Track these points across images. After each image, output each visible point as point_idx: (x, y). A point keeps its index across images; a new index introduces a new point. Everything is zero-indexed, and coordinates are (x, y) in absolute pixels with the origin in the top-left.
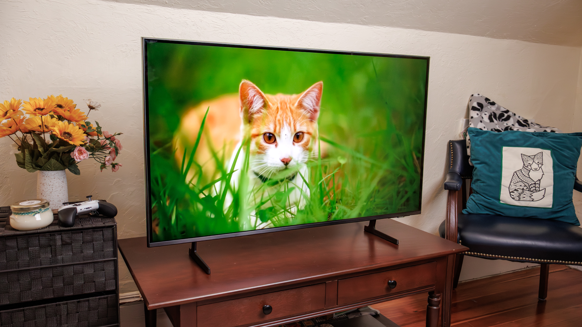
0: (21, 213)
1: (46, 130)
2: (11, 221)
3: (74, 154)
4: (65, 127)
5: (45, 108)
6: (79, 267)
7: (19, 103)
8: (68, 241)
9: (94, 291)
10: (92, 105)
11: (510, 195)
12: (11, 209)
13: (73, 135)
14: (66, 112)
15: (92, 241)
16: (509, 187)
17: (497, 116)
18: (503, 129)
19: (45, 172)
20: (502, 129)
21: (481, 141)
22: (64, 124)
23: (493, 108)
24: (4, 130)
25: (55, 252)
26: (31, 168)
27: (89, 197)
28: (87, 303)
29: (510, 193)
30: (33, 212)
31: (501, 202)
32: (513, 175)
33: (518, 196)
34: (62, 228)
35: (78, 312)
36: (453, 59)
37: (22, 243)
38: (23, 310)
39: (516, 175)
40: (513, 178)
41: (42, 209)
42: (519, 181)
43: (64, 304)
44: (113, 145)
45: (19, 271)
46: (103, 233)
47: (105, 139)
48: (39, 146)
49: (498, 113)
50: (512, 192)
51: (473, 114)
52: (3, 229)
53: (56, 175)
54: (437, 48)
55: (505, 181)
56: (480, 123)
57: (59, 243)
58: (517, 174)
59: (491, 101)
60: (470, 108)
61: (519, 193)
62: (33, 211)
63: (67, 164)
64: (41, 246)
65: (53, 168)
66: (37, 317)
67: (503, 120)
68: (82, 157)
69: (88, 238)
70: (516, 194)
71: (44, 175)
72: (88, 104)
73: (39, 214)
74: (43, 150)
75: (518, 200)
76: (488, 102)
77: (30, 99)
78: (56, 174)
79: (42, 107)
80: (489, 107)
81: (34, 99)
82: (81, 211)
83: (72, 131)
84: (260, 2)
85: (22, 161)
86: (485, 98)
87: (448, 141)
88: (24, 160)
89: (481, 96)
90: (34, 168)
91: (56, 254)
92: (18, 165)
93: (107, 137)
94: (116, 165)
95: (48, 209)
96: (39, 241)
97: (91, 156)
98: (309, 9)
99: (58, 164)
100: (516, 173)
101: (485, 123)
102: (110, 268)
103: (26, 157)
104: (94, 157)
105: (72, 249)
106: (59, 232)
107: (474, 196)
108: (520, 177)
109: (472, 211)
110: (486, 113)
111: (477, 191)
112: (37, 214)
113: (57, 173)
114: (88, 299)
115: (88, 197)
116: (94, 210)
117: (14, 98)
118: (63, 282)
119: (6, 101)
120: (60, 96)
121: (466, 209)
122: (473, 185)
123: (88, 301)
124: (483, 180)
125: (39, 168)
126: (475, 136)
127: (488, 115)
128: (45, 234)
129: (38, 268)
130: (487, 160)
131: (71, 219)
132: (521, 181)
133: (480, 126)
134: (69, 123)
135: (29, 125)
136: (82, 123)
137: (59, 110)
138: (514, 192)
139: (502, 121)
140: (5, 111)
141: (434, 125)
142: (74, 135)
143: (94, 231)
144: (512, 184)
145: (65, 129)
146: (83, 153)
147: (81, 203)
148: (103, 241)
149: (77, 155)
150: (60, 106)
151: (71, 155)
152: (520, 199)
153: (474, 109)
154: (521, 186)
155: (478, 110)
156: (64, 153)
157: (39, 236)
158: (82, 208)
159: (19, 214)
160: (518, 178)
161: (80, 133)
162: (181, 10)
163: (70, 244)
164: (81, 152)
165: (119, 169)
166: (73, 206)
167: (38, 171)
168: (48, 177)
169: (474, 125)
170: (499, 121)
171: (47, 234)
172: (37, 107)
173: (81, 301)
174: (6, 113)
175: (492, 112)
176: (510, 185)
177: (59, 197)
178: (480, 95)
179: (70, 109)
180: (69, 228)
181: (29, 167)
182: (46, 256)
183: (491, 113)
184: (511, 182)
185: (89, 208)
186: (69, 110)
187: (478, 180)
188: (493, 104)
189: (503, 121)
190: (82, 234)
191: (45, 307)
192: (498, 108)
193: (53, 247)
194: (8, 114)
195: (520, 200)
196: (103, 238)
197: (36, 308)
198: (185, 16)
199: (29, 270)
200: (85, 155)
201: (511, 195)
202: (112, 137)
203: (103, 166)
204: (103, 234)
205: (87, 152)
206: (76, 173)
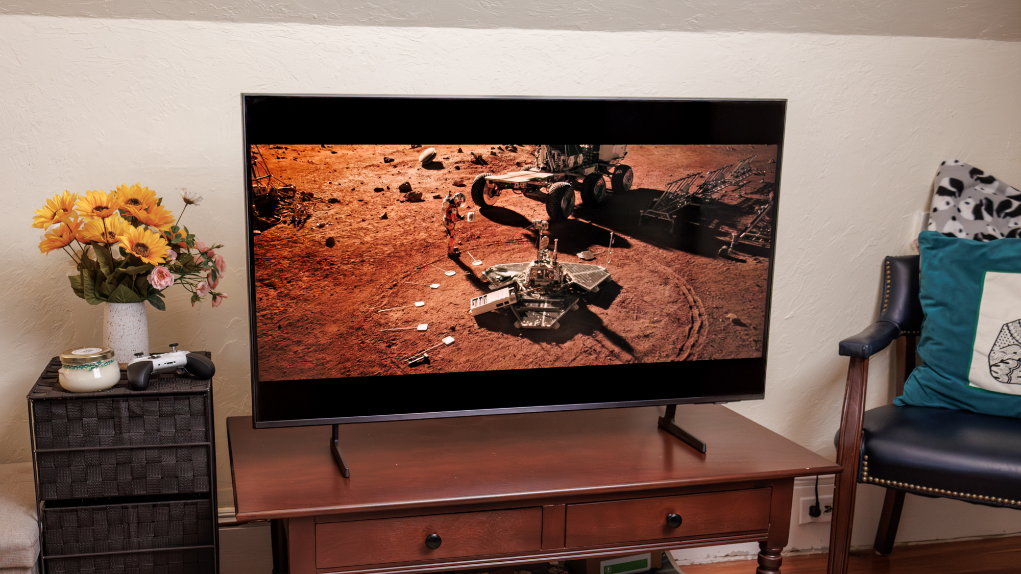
0: (72, 366)
1: (111, 240)
2: (61, 377)
3: (152, 278)
4: (139, 234)
5: (109, 206)
6: (153, 454)
7: (74, 199)
8: (138, 412)
9: (176, 491)
10: (189, 197)
11: (991, 371)
12: (61, 359)
13: (150, 247)
14: (142, 211)
15: (173, 415)
16: (989, 355)
17: (995, 206)
18: (1006, 233)
19: (113, 304)
20: (1002, 235)
21: (941, 260)
22: (138, 231)
23: (988, 191)
24: (53, 241)
25: (121, 428)
26: (93, 298)
27: (174, 346)
28: (167, 508)
29: (990, 367)
30: (88, 366)
31: (971, 384)
32: (1001, 331)
33: (1007, 375)
34: (128, 392)
35: (154, 522)
36: (899, 89)
37: (73, 411)
38: (76, 510)
39: (1007, 332)
40: (1000, 336)
41: (102, 361)
42: (1012, 344)
43: (134, 507)
44: (210, 264)
45: (70, 452)
46: (189, 402)
47: (200, 255)
48: (101, 264)
49: (997, 201)
50: (995, 365)
51: (940, 202)
52: (50, 389)
53: (129, 309)
54: (860, 68)
55: (983, 342)
56: (951, 222)
57: (125, 413)
58: (1008, 329)
59: (986, 175)
60: (936, 189)
61: (1010, 369)
62: (89, 364)
63: (145, 293)
64: (101, 418)
65: (124, 299)
66: (95, 523)
67: (1007, 215)
68: (163, 283)
69: (167, 409)
70: (1002, 369)
71: (112, 309)
72: (182, 196)
73: (98, 369)
74: (109, 271)
75: (1007, 383)
76: (975, 177)
77: (87, 193)
78: (128, 307)
79: (104, 205)
80: (978, 188)
81: (93, 192)
82: (160, 367)
83: (150, 241)
84: (481, 4)
85: (80, 287)
86: (970, 169)
87: (883, 257)
88: (82, 284)
89: (962, 166)
90: (97, 299)
91: (121, 430)
92: (76, 293)
93: (201, 251)
94: (217, 297)
95: (112, 361)
96: (97, 409)
97: (179, 281)
98: (579, 10)
99: (131, 294)
100: (1007, 326)
101: (963, 221)
102: (200, 458)
103: (85, 281)
104: (183, 282)
105: (144, 424)
106: (126, 397)
107: (919, 371)
108: (1015, 335)
109: (912, 400)
110: (969, 200)
111: (927, 363)
112: (94, 368)
113: (131, 307)
114: (168, 502)
115: (171, 346)
116: (180, 366)
117: (67, 191)
118: (132, 473)
119: (57, 195)
120: (137, 185)
121: (901, 397)
122: (921, 348)
123: (168, 505)
124: (937, 338)
125: (104, 299)
126: (932, 248)
127: (973, 203)
128: (106, 399)
129: (96, 450)
130: (948, 299)
131: (142, 379)
132: (1017, 343)
133: (950, 227)
134: (146, 229)
135: (88, 232)
136: (166, 228)
137: (132, 209)
138: (999, 366)
139: (1004, 217)
140: (55, 211)
141: (851, 225)
142: (152, 248)
143: (176, 399)
144: (996, 348)
145: (139, 238)
146: (165, 276)
147: (161, 355)
148: (190, 415)
149: (156, 278)
150: (135, 202)
151: (148, 279)
152: (1010, 379)
153: (942, 191)
154: (1015, 353)
155: (951, 194)
156: (139, 275)
157: (96, 402)
158: (160, 362)
159: (70, 368)
160: (1011, 338)
161: (161, 245)
162: (342, 27)
163: (141, 416)
164: (162, 275)
165: (223, 303)
166: (149, 358)
167: (104, 303)
168: (117, 312)
169: (938, 226)
170: (999, 216)
171: (109, 399)
172: (98, 205)
173: (158, 505)
174: (55, 214)
175: (982, 198)
176: (992, 350)
177: (133, 344)
178: (960, 163)
179: (149, 207)
180: (139, 392)
181: (89, 297)
182: (106, 434)
183: (981, 201)
184: (995, 344)
185: (172, 363)
186: (147, 207)
187: (928, 339)
188: (990, 180)
189: (1008, 218)
190: (158, 402)
191: (106, 509)
192: (1001, 190)
193: (116, 420)
194: (56, 217)
195: (1010, 383)
196: (190, 410)
197: (93, 509)
198: (348, 37)
199: (83, 451)
200: (168, 279)
201: (993, 372)
202: (209, 252)
203: (196, 298)
204: (189, 404)
205: (171, 274)
206: (159, 308)
